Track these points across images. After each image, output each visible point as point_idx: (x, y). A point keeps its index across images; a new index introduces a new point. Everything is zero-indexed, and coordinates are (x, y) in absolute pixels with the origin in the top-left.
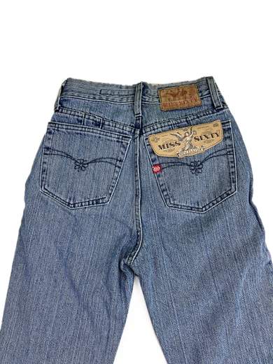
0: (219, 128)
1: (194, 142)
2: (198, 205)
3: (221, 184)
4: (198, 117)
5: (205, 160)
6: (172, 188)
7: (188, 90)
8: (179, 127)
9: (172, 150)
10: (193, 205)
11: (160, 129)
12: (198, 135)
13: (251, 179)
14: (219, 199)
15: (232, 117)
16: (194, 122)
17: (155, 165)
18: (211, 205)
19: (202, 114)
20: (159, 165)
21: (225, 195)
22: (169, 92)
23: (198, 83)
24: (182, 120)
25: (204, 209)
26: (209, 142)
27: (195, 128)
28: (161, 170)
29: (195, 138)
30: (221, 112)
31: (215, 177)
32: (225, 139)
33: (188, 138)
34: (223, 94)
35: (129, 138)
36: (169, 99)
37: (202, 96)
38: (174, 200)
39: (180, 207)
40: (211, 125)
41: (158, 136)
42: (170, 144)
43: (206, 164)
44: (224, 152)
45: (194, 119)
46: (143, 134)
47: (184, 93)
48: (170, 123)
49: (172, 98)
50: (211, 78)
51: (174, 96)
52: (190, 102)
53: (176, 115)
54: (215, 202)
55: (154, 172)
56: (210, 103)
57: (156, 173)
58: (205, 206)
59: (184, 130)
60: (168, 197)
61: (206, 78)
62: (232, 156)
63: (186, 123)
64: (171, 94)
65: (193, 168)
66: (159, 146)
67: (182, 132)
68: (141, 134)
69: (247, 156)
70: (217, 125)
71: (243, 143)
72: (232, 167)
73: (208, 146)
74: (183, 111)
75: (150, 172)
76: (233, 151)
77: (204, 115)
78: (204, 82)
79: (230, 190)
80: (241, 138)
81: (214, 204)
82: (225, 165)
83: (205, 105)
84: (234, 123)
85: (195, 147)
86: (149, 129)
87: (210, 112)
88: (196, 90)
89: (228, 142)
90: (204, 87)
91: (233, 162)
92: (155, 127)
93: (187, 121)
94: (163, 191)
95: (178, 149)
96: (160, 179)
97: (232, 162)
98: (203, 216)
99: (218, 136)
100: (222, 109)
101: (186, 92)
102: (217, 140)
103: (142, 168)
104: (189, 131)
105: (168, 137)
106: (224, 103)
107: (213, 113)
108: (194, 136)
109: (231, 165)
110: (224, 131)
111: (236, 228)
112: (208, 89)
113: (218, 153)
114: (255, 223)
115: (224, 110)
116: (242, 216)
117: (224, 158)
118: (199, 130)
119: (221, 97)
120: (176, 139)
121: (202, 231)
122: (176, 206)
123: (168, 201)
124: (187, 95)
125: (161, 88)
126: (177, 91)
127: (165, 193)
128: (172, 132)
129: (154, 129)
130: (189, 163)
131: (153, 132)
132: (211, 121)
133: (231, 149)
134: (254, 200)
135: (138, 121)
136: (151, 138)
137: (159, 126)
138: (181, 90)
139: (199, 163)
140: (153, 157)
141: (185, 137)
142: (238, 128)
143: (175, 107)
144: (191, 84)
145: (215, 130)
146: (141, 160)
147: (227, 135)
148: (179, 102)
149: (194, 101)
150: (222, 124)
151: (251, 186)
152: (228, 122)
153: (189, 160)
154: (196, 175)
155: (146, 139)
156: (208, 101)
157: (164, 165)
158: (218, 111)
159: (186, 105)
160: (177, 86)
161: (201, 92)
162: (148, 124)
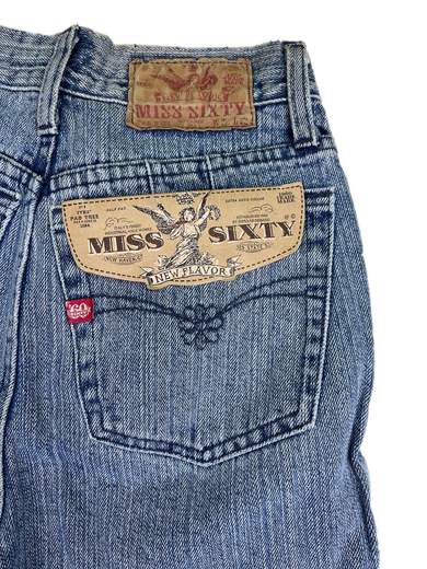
0: (296, 210)
1: (206, 244)
2: (193, 439)
3: (272, 388)
4: (236, 165)
5: (235, 304)
6: (113, 380)
7: (221, 76)
8: (171, 187)
9: (131, 260)
10: (177, 439)
11: (106, 186)
12: (223, 224)
13: (368, 386)
14: (256, 436)
15: (343, 179)
16: (222, 178)
17: (77, 300)
18: (230, 447)
19: (250, 157)
20: (89, 300)
21: (275, 429)
22: (163, 71)
23: (256, 58)
24: (186, 167)
25: (207, 455)
26: (255, 249)
27: (216, 198)
28: (90, 318)
29: (212, 232)
30: (310, 158)
31: (258, 358)
32: (308, 244)
33: (190, 229)
34: (326, 102)
35: (12, 199)
36: (157, 95)
37: (260, 99)
38: (114, 419)
39: (131, 442)
40: (270, 196)
41: (93, 207)
42: (130, 240)
43: (236, 317)
44: (298, 286)
45: (223, 168)
46: (50, 192)
47: (208, 80)
48: (142, 171)
49: (167, 91)
50: (299, 47)
51: (177, 86)
52: (221, 112)
53: (169, 147)
54: (243, 442)
55: (68, 319)
56: (283, 124)
57: (76, 322)
58: (211, 448)
59: (182, 201)
60: (96, 407)
61: (285, 43)
62: (320, 304)
63: (195, 177)
64: (166, 80)
65: (189, 325)
66: (93, 241)
67: (172, 205)
68: (44, 191)
69: (366, 310)
70: (289, 198)
71: (362, 267)
72: (314, 339)
73: (248, 262)
74: (195, 138)
75: (57, 318)
76: (324, 288)
77: (256, 160)
78: (275, 57)
79: (294, 414)
80: (358, 250)
81: (237, 448)
82: (293, 326)
83: (265, 129)
84: (345, 200)
85: (207, 262)
86: (67, 182)
87: (278, 153)
88: (247, 77)
89: (316, 257)
90: (270, 73)
91: (318, 323)
92: (91, 177)
93: (199, 172)
94: (85, 386)
95: (151, 258)
96: (84, 344)
97: (315, 322)
98: (202, 476)
99: (286, 233)
100: (314, 150)
101: (214, 80)
102: (283, 246)
103: (29, 303)
104: (197, 205)
105: (127, 214)
106: (324, 132)
107: (285, 157)
108: (210, 224)
109: (313, 331)
110: (311, 219)
111: (293, 536)
112: (284, 80)
113: (277, 288)
114: (354, 527)
115: (320, 154)
116: (316, 503)
117: (294, 307)
118: (230, 207)
119: (319, 110)
120: (153, 225)
121: (186, 532)
122: (118, 438)
123: (96, 419)
124: (217, 91)
125: (140, 56)
126: (188, 74)
127: (90, 394)
128: (143, 202)
129: (85, 184)
130: (178, 308)
131: (81, 191)
132: (273, 183)
133: (320, 282)
134: (366, 448)
135: (44, 150)
136: (70, 210)
137: (103, 174)
138: (199, 71)
139: (212, 312)
140: (70, 272)
141: (182, 221)
142: (353, 217)
143: (173, 123)
144: (237, 57)
145: (280, 212)
146: (33, 276)
147: (316, 233)
148: (188, 108)
149: (233, 111)
150: (307, 195)
151: (362, 409)
152: (327, 194)
153: (180, 297)
154: (199, 349)
155: (57, 211)
156: (276, 117)
157: (103, 303)
158: (302, 152)
159: (208, 122)
160: (191, 58)
161: (260, 86)
162: (69, 163)
